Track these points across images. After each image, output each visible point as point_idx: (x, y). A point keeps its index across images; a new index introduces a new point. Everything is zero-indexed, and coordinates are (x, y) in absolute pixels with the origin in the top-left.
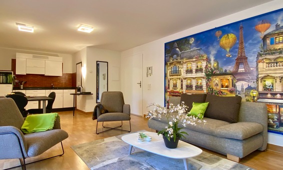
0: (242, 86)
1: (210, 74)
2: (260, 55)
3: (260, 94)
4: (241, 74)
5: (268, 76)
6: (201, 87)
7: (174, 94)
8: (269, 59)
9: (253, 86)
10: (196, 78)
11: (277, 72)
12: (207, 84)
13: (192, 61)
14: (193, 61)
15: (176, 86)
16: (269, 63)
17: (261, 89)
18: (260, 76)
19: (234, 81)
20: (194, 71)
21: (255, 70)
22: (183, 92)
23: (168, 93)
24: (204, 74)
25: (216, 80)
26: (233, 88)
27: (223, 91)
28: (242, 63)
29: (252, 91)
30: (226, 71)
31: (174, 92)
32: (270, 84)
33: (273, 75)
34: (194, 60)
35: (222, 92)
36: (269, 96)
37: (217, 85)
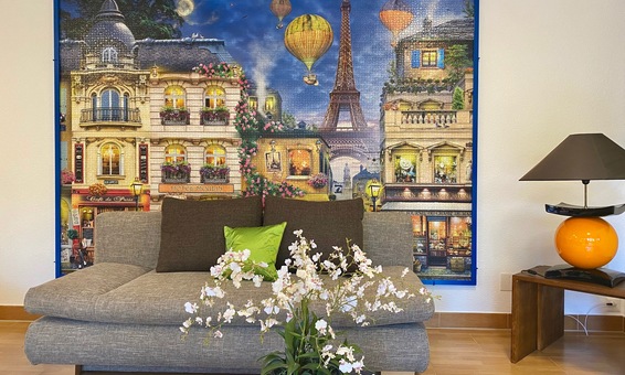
0: (347, 170)
1: (254, 133)
2: (388, 90)
3: (388, 190)
4: (344, 136)
5: (406, 144)
6: (223, 173)
7: (106, 201)
8: (409, 104)
9: (371, 170)
10: (201, 141)
11: (424, 136)
12: (243, 163)
13: (185, 81)
14: (190, 82)
15: (116, 171)
16: (408, 113)
17: (389, 178)
18: (387, 144)
19: (327, 157)
20: (195, 116)
21: (377, 127)
22: (147, 192)
23: (76, 199)
24: (232, 129)
25: (273, 151)
26: (323, 177)
27: (295, 185)
28: (346, 106)
29: (370, 182)
30: (302, 125)
31: (105, 194)
32: (410, 165)
33: (416, 143)
34: (196, 76)
35: (290, 188)
36: (407, 193)
37: (276, 166)
